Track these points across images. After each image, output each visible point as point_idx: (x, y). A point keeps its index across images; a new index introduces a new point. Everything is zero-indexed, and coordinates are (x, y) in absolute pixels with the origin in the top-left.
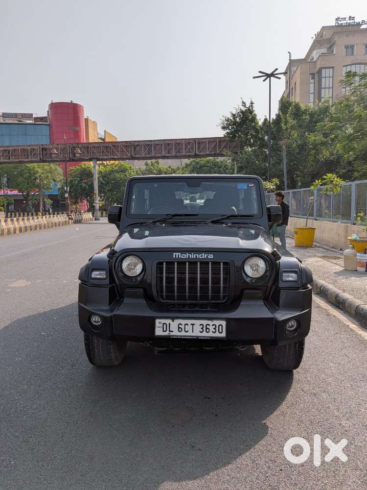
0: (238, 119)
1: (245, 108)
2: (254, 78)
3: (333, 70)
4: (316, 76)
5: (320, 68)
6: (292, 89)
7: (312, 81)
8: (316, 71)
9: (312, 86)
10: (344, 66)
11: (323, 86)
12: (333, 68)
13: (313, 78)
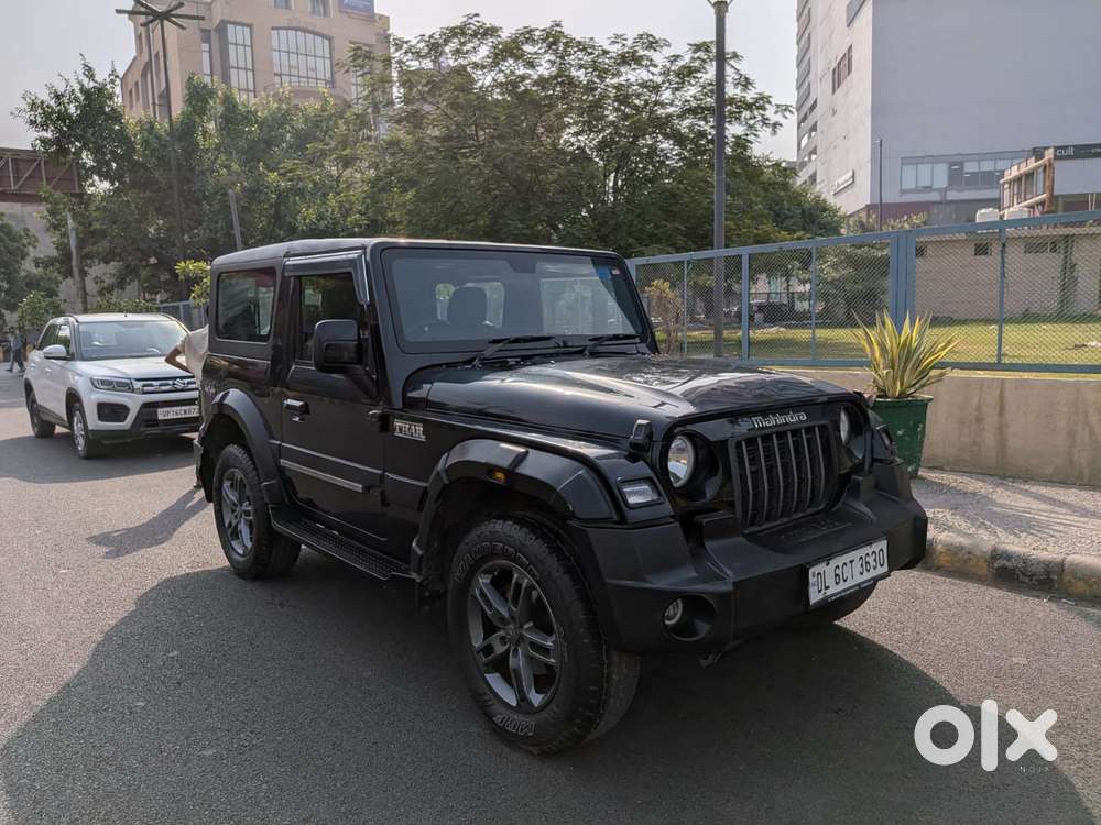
0: (72, 109)
1: (92, 84)
2: (118, 11)
3: (251, 31)
4: (214, 36)
5: (222, 21)
6: (157, 55)
7: (206, 47)
8: (215, 26)
9: (206, 56)
10: (273, 29)
11: (233, 62)
12: (250, 26)
13: (207, 40)
